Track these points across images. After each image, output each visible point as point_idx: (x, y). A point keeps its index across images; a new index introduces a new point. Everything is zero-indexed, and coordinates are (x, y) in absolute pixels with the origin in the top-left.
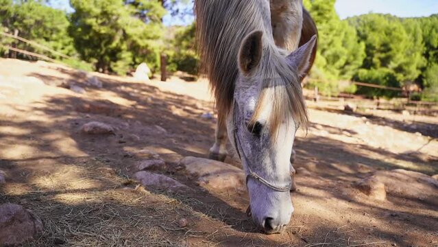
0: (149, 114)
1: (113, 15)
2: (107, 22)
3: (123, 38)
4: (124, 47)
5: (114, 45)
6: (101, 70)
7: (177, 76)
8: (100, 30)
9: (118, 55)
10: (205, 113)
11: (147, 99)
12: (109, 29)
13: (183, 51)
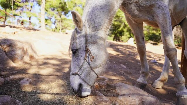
0: (123, 59)
1: (120, 17)
2: (118, 19)
3: (124, 26)
4: (125, 30)
5: (120, 29)
6: (115, 40)
7: (149, 42)
8: (115, 23)
9: (122, 33)
10: (153, 59)
11: (126, 52)
12: (118, 23)
13: (151, 31)
